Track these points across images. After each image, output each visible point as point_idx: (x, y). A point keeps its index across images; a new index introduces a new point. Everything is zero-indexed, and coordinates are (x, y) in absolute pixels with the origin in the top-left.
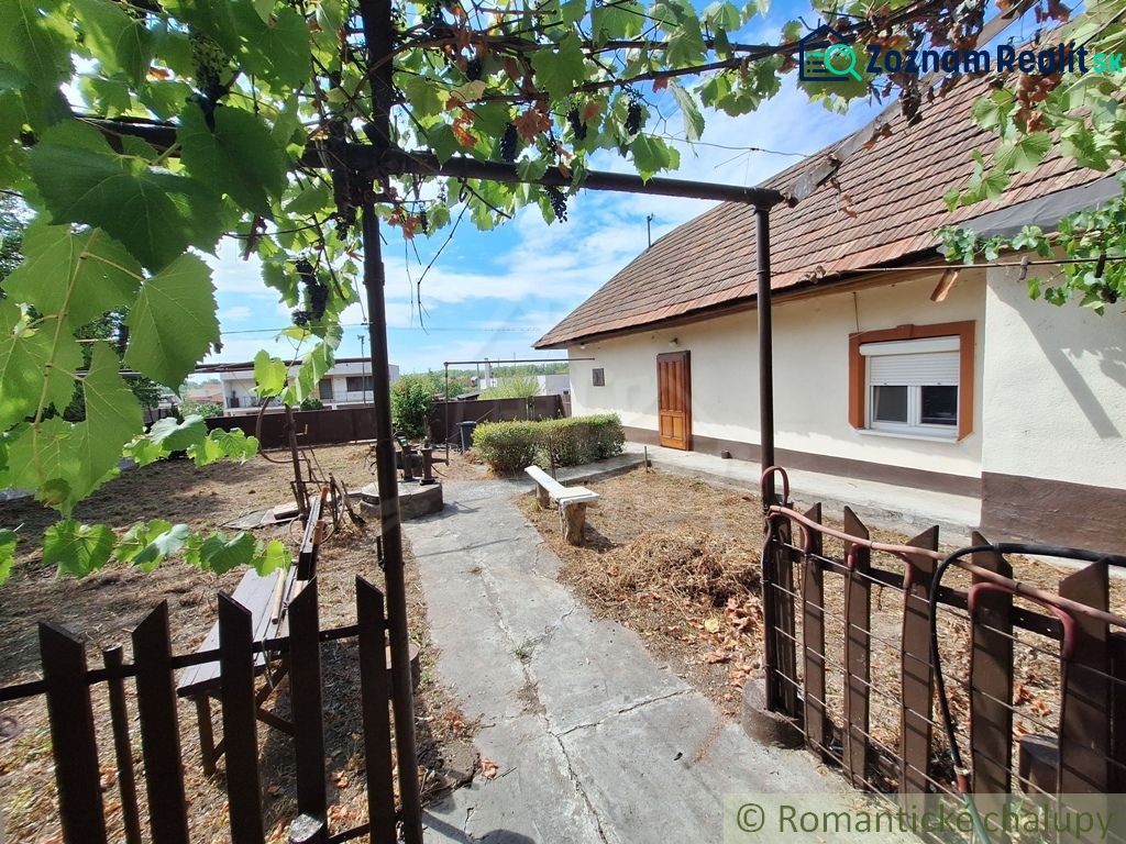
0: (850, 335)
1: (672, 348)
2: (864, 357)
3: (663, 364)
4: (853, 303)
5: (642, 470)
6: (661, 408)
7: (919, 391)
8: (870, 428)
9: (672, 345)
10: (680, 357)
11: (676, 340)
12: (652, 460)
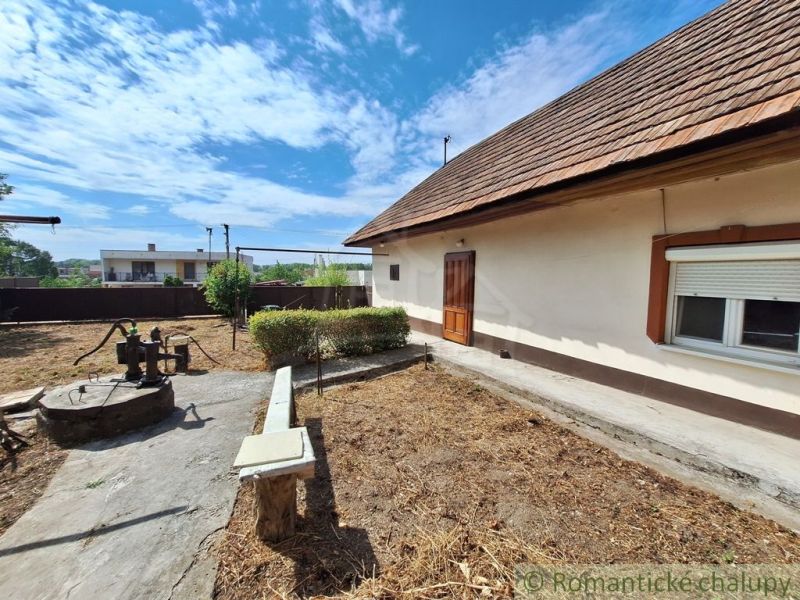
0: (655, 237)
1: (459, 247)
2: (669, 262)
3: (450, 264)
4: (660, 201)
5: (421, 366)
6: (446, 303)
7: (741, 305)
8: (672, 344)
9: (459, 245)
10: (465, 257)
11: (463, 241)
12: (434, 354)
